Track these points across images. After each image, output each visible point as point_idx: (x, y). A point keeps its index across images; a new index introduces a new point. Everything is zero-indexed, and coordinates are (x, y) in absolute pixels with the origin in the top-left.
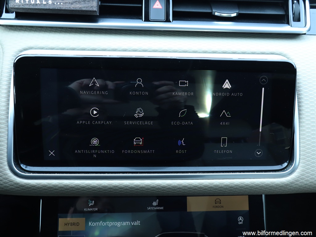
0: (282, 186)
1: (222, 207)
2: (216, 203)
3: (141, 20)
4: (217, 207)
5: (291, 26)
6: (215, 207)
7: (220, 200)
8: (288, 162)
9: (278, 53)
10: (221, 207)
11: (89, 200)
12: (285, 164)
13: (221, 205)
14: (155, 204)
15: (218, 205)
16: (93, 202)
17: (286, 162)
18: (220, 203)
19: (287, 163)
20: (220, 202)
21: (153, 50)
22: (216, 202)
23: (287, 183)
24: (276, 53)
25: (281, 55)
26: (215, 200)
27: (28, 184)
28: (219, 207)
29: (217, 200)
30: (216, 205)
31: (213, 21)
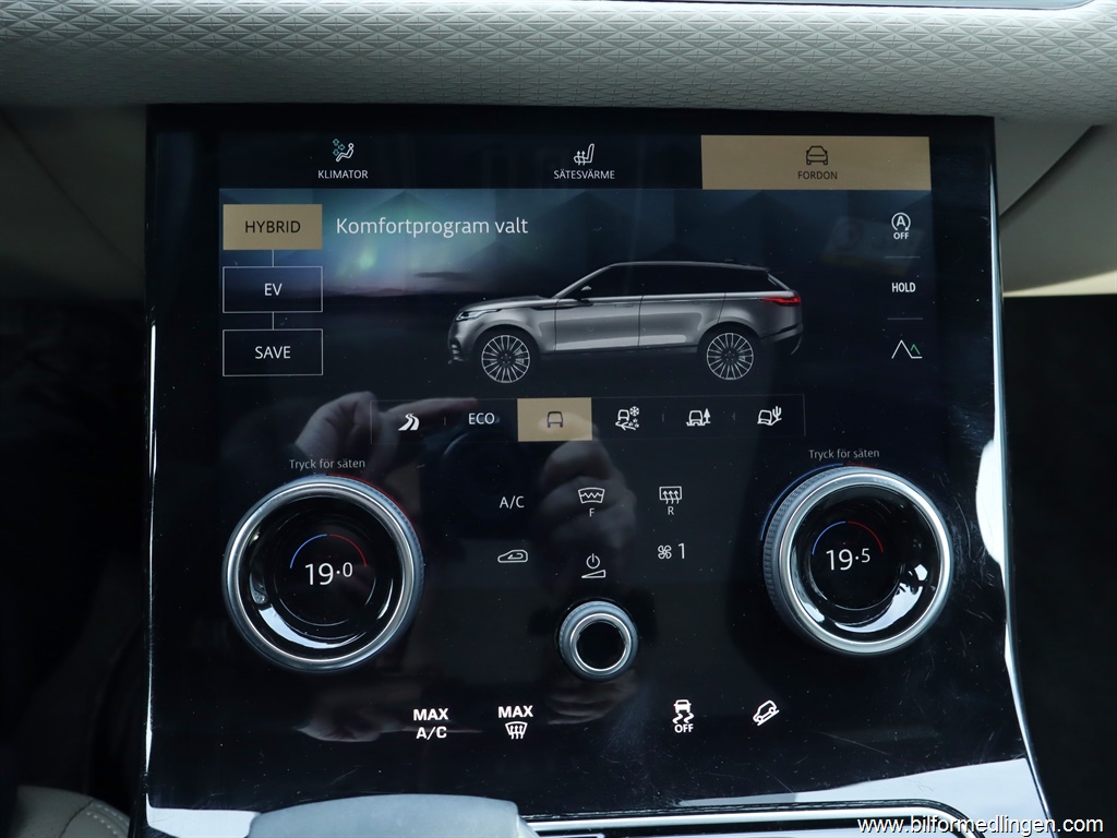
1: (834, 175)
2: (809, 162)
4: (812, 175)
6: (807, 175)
7: (826, 152)
10: (827, 175)
11: (336, 142)
13: (830, 168)
14: (581, 158)
15: (817, 167)
16: (351, 147)
18: (825, 162)
20: (824, 158)
22: (810, 158)
26: (808, 152)
28: (820, 175)
29: (813, 152)
30: (810, 168)
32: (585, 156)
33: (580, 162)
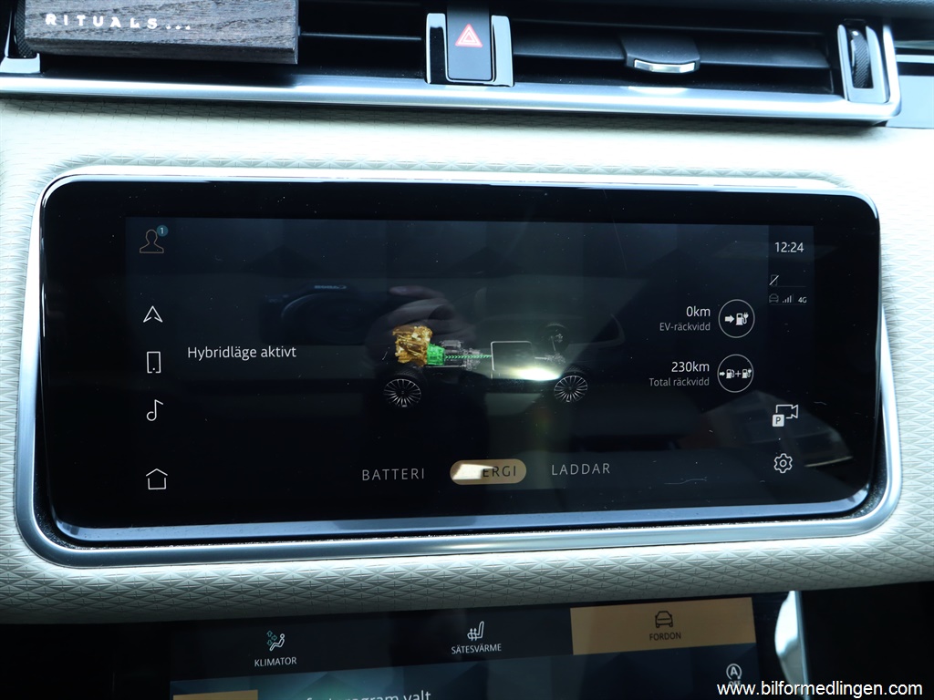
0: (856, 562)
1: (678, 635)
2: (658, 626)
3: (423, 80)
4: (661, 636)
5: (849, 100)
6: (656, 637)
7: (671, 616)
8: (868, 486)
9: (819, 174)
10: (673, 636)
11: (269, 634)
12: (861, 495)
13: (674, 630)
14: (473, 635)
15: (664, 629)
17: (861, 486)
18: (671, 625)
19: (865, 489)
20: (669, 621)
22: (659, 622)
23: (870, 550)
24: (813, 174)
25: (828, 181)
26: (656, 617)
27: (83, 583)
28: (667, 636)
29: (661, 616)
30: (659, 631)
31: (628, 85)
32: (477, 632)
33: (472, 638)
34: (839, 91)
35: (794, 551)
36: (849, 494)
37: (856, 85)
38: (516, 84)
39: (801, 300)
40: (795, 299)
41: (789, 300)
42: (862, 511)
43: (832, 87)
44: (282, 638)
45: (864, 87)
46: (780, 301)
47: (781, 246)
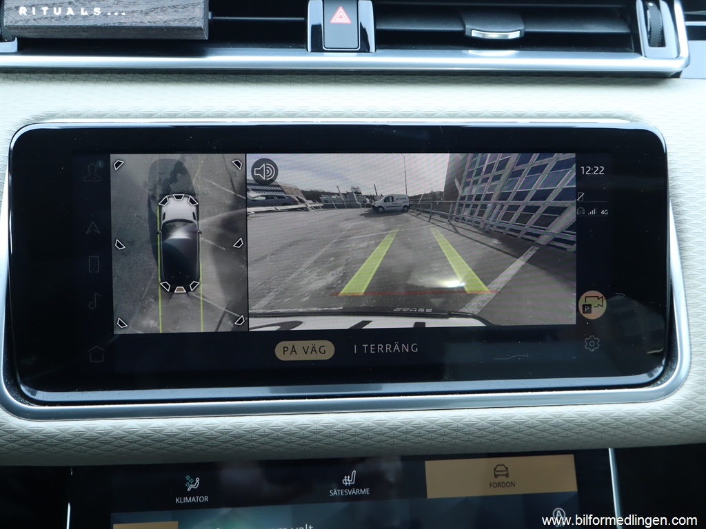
0: (653, 423)
1: (513, 484)
2: (496, 476)
3: (305, 50)
4: (499, 485)
5: (645, 57)
6: (495, 485)
7: (507, 468)
8: (663, 363)
9: (621, 114)
10: (508, 484)
11: (188, 477)
12: (659, 370)
13: (510, 479)
14: (347, 481)
15: (502, 479)
16: (198, 480)
18: (507, 475)
19: (662, 365)
20: (506, 473)
21: (333, 114)
22: (497, 473)
23: (665, 413)
24: (616, 115)
25: (628, 120)
26: (495, 469)
28: (504, 485)
29: (498, 469)
30: (497, 480)
31: (468, 50)
32: (350, 479)
33: (346, 484)
34: (638, 50)
35: (601, 414)
36: (648, 369)
37: (651, 44)
38: (377, 51)
39: (603, 212)
40: (599, 212)
41: (593, 212)
42: (659, 382)
43: (633, 47)
44: (197, 481)
45: (659, 46)
46: (586, 214)
47: (587, 169)
